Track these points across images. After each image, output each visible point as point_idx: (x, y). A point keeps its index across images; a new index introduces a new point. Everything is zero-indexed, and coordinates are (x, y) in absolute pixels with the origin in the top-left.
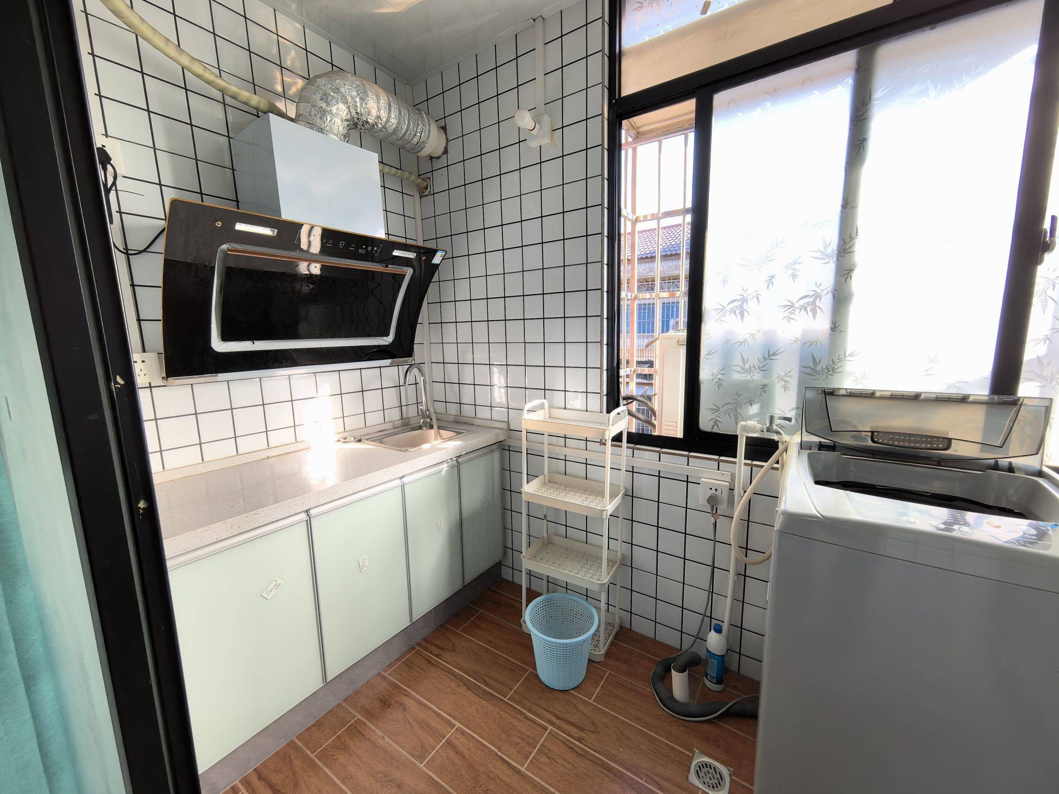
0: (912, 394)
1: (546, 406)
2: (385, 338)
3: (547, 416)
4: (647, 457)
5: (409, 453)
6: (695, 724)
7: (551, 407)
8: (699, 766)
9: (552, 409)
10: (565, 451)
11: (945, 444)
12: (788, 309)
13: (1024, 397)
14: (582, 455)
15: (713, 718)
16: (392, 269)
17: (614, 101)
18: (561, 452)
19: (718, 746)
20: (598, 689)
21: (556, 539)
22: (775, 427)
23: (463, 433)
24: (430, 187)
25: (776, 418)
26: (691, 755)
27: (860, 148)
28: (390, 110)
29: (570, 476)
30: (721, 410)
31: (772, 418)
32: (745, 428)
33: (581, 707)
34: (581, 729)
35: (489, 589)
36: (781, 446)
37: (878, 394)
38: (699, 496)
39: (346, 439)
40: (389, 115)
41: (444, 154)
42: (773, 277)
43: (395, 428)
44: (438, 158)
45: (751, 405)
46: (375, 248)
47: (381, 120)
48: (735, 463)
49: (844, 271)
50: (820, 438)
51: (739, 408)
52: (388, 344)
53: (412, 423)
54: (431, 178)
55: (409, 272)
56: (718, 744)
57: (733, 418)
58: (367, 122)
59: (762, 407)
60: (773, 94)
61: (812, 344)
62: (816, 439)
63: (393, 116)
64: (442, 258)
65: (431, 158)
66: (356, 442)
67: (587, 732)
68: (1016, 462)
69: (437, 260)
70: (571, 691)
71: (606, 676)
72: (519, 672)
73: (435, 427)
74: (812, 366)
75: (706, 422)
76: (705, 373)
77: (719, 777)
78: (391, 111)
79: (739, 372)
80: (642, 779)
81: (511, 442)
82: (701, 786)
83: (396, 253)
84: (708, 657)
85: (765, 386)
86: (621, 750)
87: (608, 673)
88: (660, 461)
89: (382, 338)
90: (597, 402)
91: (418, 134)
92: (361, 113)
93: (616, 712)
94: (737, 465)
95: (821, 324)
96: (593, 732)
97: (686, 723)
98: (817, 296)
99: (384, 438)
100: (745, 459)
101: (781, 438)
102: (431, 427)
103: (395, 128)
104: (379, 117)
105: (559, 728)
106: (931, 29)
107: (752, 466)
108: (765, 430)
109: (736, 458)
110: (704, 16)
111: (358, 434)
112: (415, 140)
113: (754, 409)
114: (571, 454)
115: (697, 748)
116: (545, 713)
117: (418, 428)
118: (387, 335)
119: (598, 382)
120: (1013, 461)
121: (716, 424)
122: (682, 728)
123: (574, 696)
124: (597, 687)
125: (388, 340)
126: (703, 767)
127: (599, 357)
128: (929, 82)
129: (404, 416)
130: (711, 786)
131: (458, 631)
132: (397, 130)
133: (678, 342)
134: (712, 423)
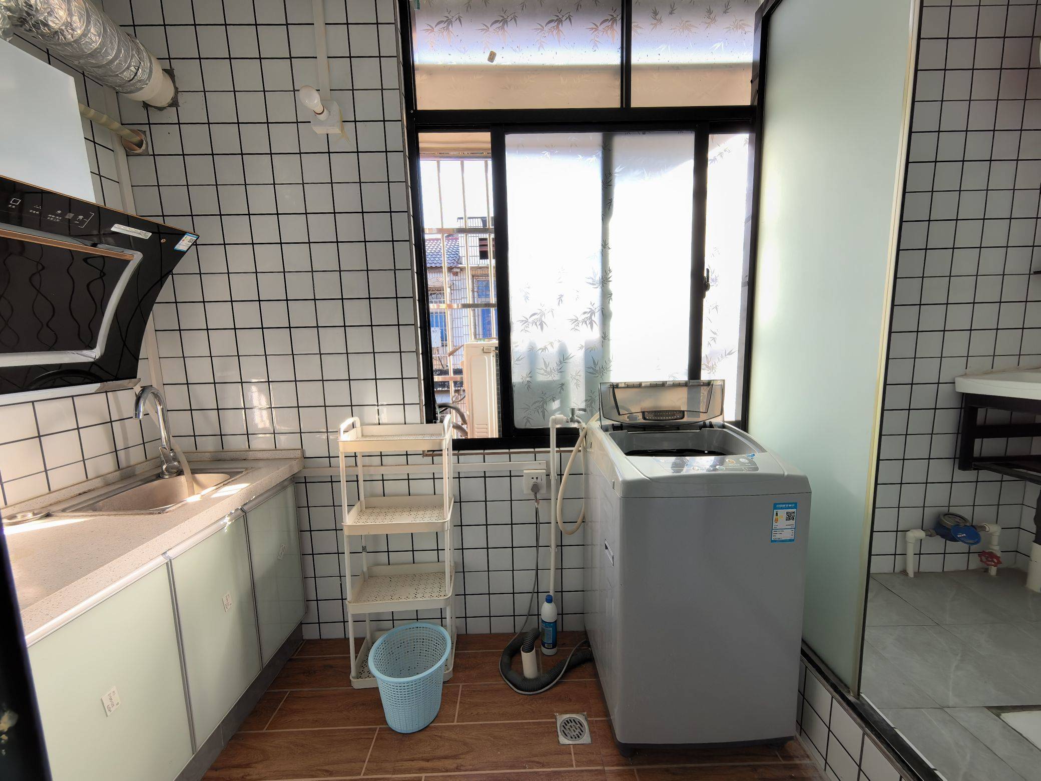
0: (661, 383)
1: (358, 424)
2: (85, 352)
3: (360, 435)
4: (473, 461)
5: (168, 514)
6: (548, 692)
7: (363, 424)
8: (563, 726)
9: (363, 426)
10: (383, 470)
11: (681, 415)
12: (575, 322)
13: (713, 380)
14: (403, 471)
15: (561, 678)
16: (103, 249)
17: (412, 112)
18: (377, 472)
19: (570, 700)
20: (458, 707)
21: (378, 570)
22: (576, 418)
23: (241, 472)
24: (147, 144)
25: (576, 409)
26: (554, 720)
27: (610, 205)
28: (88, 22)
29: (389, 496)
30: (531, 408)
31: (573, 410)
32: (556, 421)
33: (447, 734)
34: (455, 757)
35: (290, 660)
36: (581, 434)
37: (643, 385)
38: (523, 487)
39: (16, 517)
40: (87, 26)
41: (171, 105)
42: (562, 296)
43: (108, 484)
44: (161, 109)
45: (554, 401)
46: (81, 217)
47: (72, 30)
48: (549, 452)
49: (606, 295)
50: (611, 421)
51: (545, 405)
52: (92, 360)
53: (137, 473)
54: (148, 133)
55: (136, 257)
56: (570, 698)
57: (541, 414)
58: (46, 25)
59: (562, 402)
60: (551, 148)
61: (592, 349)
62: (611, 422)
63: (92, 30)
64: (191, 244)
65: (146, 105)
66: (41, 518)
67: (461, 756)
68: (714, 421)
69: (183, 245)
70: (433, 725)
71: (460, 691)
72: (366, 736)
73: (187, 469)
74: (593, 367)
75: (521, 420)
76: (518, 376)
77: (579, 725)
78: (90, 22)
79: (543, 374)
80: (525, 768)
81: (307, 473)
82: (570, 742)
83: (117, 228)
84: (544, 628)
85: (563, 384)
86: (499, 753)
87: (461, 687)
88: (484, 462)
89: (79, 352)
90: (416, 414)
91: (132, 68)
92: (37, 8)
93: (482, 720)
94: (551, 454)
95: (595, 334)
96: (468, 752)
97: (542, 695)
98: (592, 313)
99: (99, 502)
100: (556, 447)
101: (581, 426)
102: (180, 473)
103: (97, 48)
104: (69, 25)
105: (434, 770)
106: (643, 134)
107: (561, 452)
108: (569, 421)
109: (549, 447)
110: (491, 63)
111: (38, 504)
112: (127, 75)
113: (556, 405)
114: (388, 472)
115: (556, 712)
116: (413, 763)
117: (155, 478)
118: (91, 346)
119: (415, 392)
120: (713, 420)
121: (528, 421)
122: (540, 701)
123: (435, 727)
124: (455, 707)
125: (94, 354)
126: (566, 725)
127: (413, 366)
128: (645, 170)
129: (123, 464)
130: (576, 736)
131: (264, 731)
132: (100, 52)
133: (483, 350)
134: (525, 421)
